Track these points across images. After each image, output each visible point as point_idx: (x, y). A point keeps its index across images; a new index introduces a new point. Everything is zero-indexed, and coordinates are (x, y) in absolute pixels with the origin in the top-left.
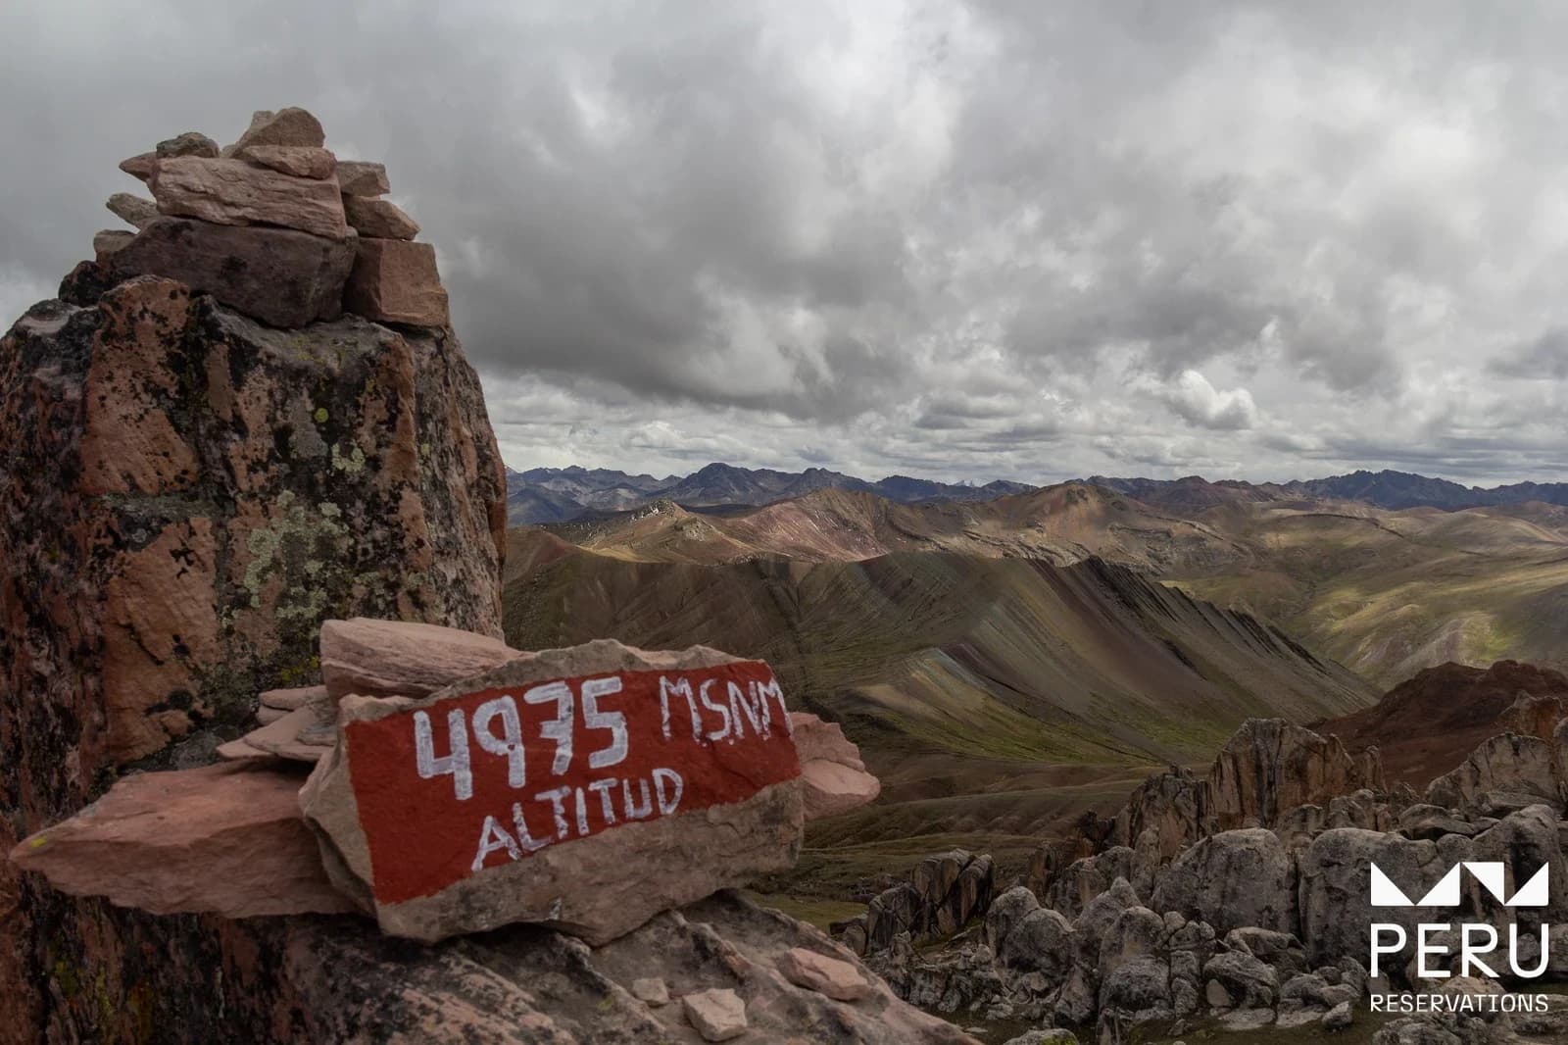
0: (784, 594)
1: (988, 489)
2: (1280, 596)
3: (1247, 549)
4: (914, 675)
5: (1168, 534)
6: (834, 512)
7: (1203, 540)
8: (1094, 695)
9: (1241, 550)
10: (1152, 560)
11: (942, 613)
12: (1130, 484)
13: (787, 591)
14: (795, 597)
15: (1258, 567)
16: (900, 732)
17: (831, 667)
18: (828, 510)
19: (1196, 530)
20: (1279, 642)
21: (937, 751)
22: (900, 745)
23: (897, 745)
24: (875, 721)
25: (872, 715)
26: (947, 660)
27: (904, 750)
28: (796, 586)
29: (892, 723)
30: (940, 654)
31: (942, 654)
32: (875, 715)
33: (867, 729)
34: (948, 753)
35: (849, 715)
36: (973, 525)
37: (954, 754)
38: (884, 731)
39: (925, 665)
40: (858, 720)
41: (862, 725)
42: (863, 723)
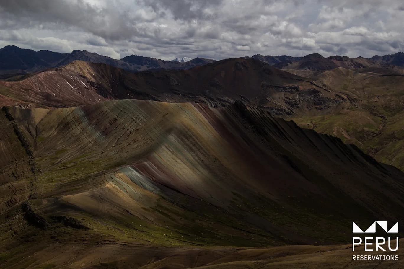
0: (26, 132)
1: (190, 63)
2: (365, 126)
3: (345, 97)
4: (107, 185)
5: (297, 89)
6: (84, 77)
7: (318, 92)
8: (235, 194)
9: (341, 97)
10: (287, 105)
11: (135, 141)
12: (277, 59)
13: (28, 129)
14: (34, 133)
15: (351, 108)
16: (87, 229)
17: (52, 182)
18: (81, 76)
19: (314, 86)
20: (358, 155)
21: (109, 242)
22: (84, 238)
23: (82, 239)
24: (68, 221)
25: (67, 217)
26: (134, 173)
27: (86, 242)
28: (36, 125)
29: (80, 222)
30: (130, 169)
31: (132, 169)
32: (70, 216)
33: (62, 227)
34: (116, 243)
35: (51, 217)
36: (176, 85)
37: (121, 243)
38: (74, 229)
39: (117, 178)
40: (56, 221)
41: (59, 224)
42: (60, 223)
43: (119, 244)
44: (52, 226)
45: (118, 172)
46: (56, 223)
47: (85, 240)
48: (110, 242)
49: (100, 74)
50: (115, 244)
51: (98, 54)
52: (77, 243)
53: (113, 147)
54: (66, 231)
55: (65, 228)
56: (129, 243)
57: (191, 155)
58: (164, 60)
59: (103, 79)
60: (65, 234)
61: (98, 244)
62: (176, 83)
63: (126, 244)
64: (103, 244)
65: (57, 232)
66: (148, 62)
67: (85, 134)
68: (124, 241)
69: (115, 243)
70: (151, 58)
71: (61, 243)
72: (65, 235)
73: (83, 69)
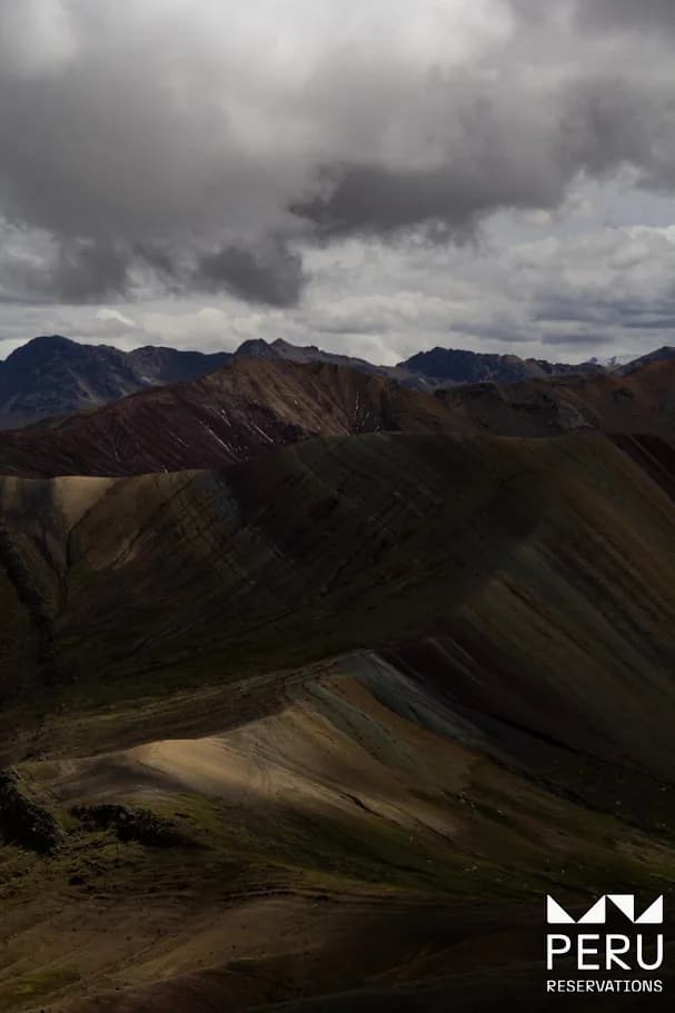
4: (288, 713)
21: (269, 888)
22: (181, 881)
23: (173, 881)
24: (133, 822)
25: (128, 808)
26: (387, 675)
27: (185, 893)
28: (67, 532)
29: (172, 825)
30: (373, 663)
31: (380, 661)
32: (137, 806)
33: (112, 843)
34: (293, 893)
35: (74, 812)
36: (583, 427)
37: (311, 893)
38: (152, 848)
39: (323, 689)
40: (93, 823)
41: (99, 835)
42: (105, 830)
43: (304, 896)
44: (81, 843)
45: (330, 671)
46: (90, 830)
47: (183, 887)
48: (270, 891)
49: (316, 399)
50: (290, 897)
51: (322, 352)
52: (158, 898)
53: (323, 595)
54: (121, 856)
55: (120, 846)
56: (338, 893)
57: (605, 615)
58: (545, 362)
59: (327, 416)
60: (117, 867)
61: (226, 900)
62: (581, 421)
63: (329, 895)
64: (245, 899)
65: (93, 862)
66: (492, 370)
67: (228, 556)
68: (322, 886)
69: (287, 893)
70: (502, 354)
71: (102, 898)
72: (117, 870)
73: (262, 385)
